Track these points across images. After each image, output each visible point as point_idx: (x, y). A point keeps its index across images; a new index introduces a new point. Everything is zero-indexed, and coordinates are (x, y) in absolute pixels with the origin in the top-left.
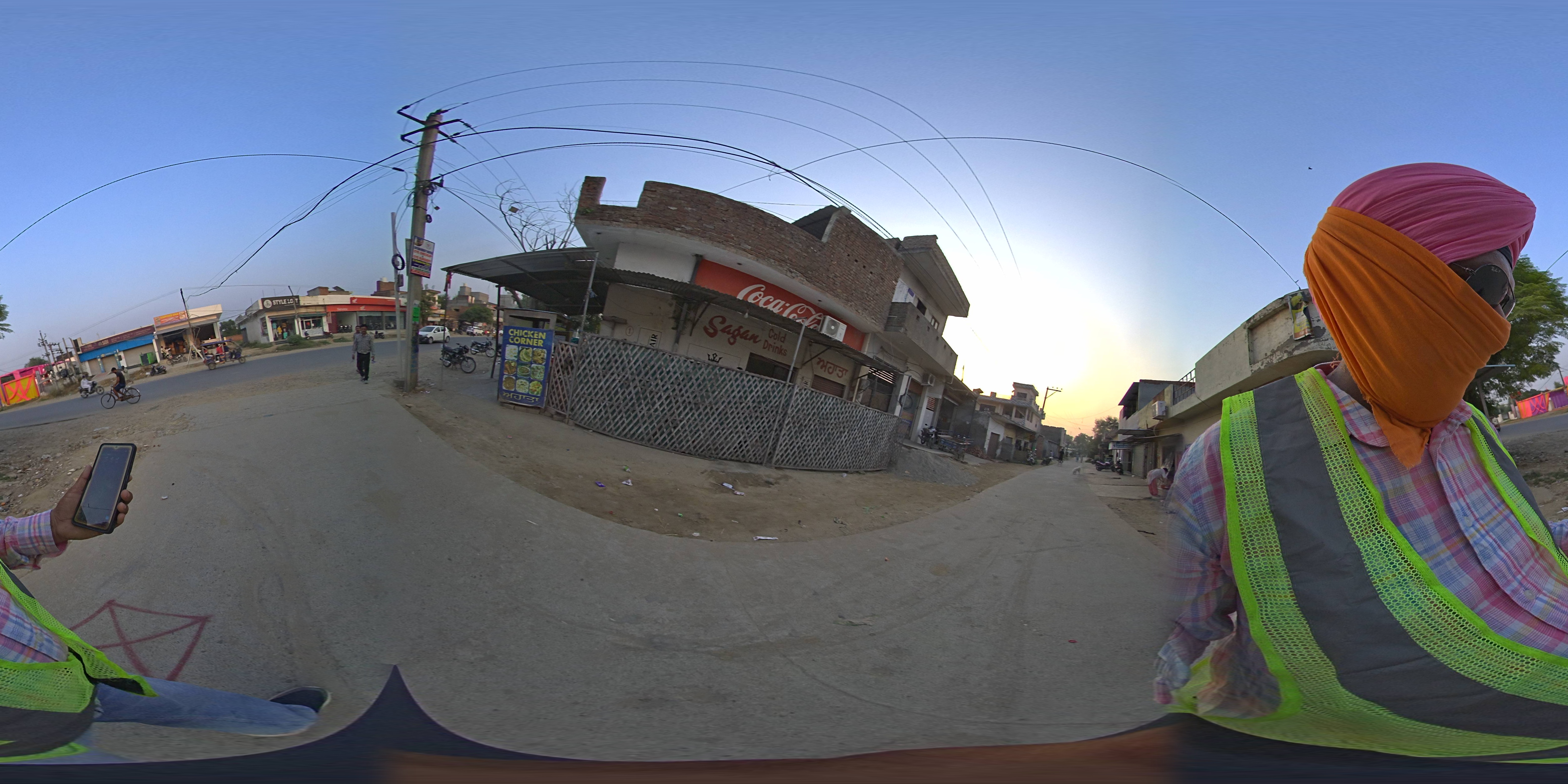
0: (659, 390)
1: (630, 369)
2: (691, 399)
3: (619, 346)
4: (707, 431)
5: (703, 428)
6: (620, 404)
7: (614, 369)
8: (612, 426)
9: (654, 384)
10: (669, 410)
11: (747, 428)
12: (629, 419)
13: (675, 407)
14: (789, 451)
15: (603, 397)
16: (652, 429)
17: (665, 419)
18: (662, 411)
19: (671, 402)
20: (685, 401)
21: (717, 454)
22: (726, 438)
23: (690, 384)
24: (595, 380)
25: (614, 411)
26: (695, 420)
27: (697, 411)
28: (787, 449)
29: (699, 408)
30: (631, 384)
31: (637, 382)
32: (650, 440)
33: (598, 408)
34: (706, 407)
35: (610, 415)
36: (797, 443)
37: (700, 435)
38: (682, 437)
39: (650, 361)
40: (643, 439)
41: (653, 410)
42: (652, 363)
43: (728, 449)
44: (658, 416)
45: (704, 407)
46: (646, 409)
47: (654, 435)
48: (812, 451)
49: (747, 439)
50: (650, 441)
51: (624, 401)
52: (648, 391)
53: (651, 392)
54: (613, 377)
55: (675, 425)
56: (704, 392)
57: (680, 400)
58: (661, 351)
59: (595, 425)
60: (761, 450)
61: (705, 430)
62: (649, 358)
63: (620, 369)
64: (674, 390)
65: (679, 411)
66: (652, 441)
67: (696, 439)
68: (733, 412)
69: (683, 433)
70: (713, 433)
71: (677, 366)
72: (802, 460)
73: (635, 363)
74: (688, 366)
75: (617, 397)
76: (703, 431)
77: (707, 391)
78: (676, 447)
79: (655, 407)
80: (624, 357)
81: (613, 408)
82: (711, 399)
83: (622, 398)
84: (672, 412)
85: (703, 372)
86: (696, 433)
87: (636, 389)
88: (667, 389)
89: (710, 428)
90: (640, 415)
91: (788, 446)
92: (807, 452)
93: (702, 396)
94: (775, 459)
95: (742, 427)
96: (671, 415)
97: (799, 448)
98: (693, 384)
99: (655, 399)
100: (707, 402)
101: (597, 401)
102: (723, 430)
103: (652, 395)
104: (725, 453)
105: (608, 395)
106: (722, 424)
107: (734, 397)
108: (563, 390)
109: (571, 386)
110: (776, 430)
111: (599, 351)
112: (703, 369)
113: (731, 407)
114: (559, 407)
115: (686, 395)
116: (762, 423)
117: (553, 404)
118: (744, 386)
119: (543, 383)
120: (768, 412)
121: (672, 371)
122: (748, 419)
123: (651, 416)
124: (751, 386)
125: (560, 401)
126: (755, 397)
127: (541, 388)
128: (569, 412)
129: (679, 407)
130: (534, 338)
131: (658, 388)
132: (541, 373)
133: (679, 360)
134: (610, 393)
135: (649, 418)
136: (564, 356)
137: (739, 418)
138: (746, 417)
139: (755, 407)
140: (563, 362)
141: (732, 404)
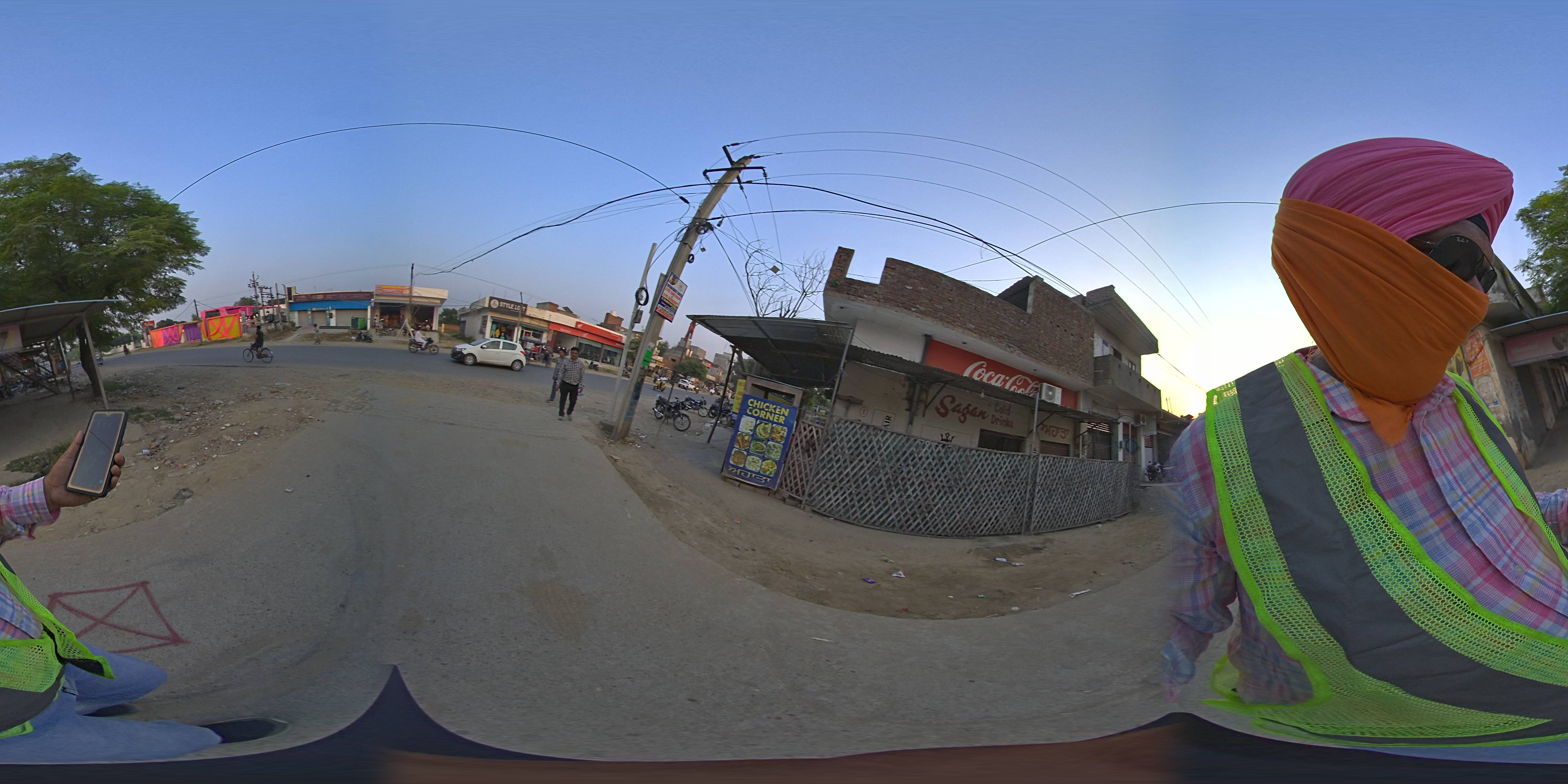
0: (912, 476)
1: (881, 455)
2: (944, 483)
3: (869, 431)
4: (962, 512)
5: (958, 510)
6: (868, 491)
7: (862, 455)
8: (858, 514)
9: (905, 470)
10: (923, 496)
11: (1001, 503)
12: (878, 507)
13: (929, 492)
14: (1044, 516)
15: (849, 484)
16: (905, 515)
17: (918, 505)
18: (915, 498)
19: (924, 487)
20: (938, 485)
21: (975, 532)
22: (982, 516)
23: (943, 468)
24: (840, 466)
25: (862, 498)
26: (950, 502)
27: (951, 493)
28: (1041, 515)
29: (953, 491)
30: (881, 471)
31: (888, 469)
33: (842, 495)
34: (960, 489)
35: (856, 503)
36: (1050, 507)
37: (956, 516)
38: (938, 521)
40: (895, 525)
41: (903, 496)
42: (904, 449)
43: (986, 526)
44: (911, 502)
45: (958, 488)
46: (897, 495)
47: (907, 521)
48: (1064, 512)
49: (1003, 513)
50: (901, 527)
51: (872, 488)
52: (900, 478)
53: (903, 479)
54: (861, 464)
55: (929, 509)
56: (957, 475)
57: (934, 485)
58: (913, 437)
59: (837, 513)
60: (1017, 520)
61: (960, 511)
62: (901, 444)
63: (869, 455)
64: (927, 475)
65: (933, 496)
66: (904, 529)
67: (952, 521)
68: (987, 491)
69: (938, 517)
70: (969, 513)
72: (1057, 522)
73: (885, 450)
75: (865, 484)
76: (959, 513)
77: (960, 473)
78: (931, 531)
79: (908, 494)
80: (874, 443)
81: (859, 496)
82: (964, 481)
83: (871, 485)
84: (925, 497)
85: (954, 456)
86: (951, 515)
87: (887, 477)
88: (920, 475)
89: (965, 509)
90: (891, 503)
91: (1042, 512)
92: (1060, 513)
93: (955, 480)
94: (1031, 527)
95: (996, 503)
97: (1052, 511)
98: (945, 469)
99: (906, 485)
100: (961, 484)
101: (841, 488)
102: (978, 508)
103: (904, 481)
104: (982, 530)
105: (855, 483)
106: (976, 503)
107: (986, 476)
108: (800, 473)
109: (811, 470)
110: (1029, 500)
111: (847, 436)
112: (955, 453)
113: (984, 486)
114: (794, 491)
115: (939, 480)
116: (1015, 496)
117: (786, 486)
118: (994, 465)
119: (778, 463)
120: (1018, 484)
121: (924, 456)
122: (1001, 494)
123: (903, 502)
124: (1000, 463)
125: (796, 484)
126: (1005, 473)
127: (775, 468)
128: (806, 497)
129: (933, 492)
130: (775, 414)
131: (910, 475)
132: (778, 452)
133: (931, 446)
134: (857, 480)
135: (901, 505)
136: (806, 436)
137: (993, 495)
138: (999, 493)
139: (1006, 482)
140: (804, 443)
141: (985, 483)
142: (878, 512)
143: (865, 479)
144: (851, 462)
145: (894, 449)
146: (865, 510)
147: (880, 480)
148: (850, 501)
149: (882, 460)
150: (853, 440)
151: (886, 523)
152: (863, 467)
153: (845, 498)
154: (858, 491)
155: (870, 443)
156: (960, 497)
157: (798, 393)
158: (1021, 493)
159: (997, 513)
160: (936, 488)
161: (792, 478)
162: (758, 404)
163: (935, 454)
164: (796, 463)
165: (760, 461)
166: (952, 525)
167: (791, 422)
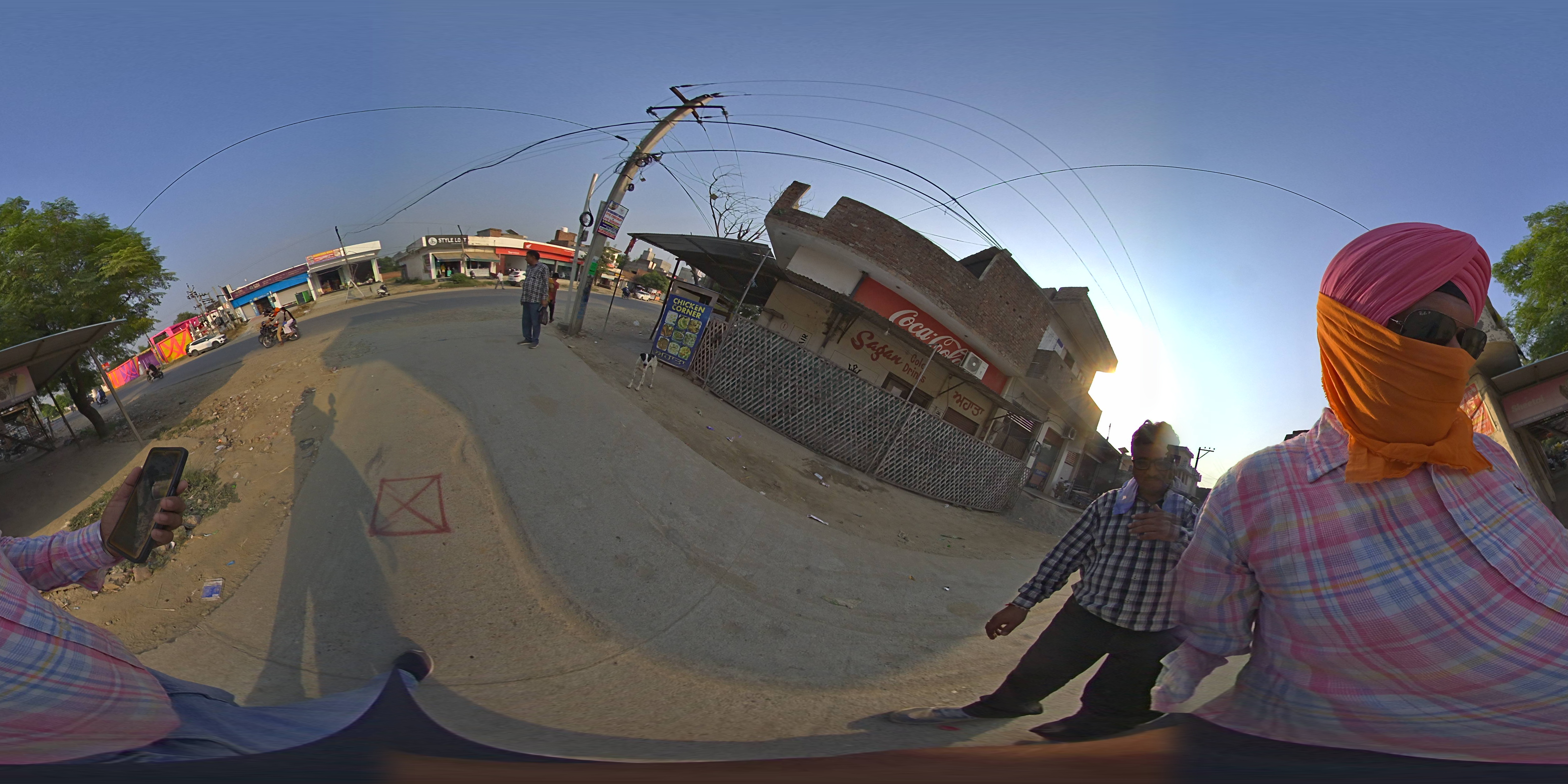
1: (768, 354)
2: (813, 393)
5: (818, 422)
6: (752, 382)
7: (754, 351)
8: (740, 399)
11: (858, 434)
12: (756, 397)
15: (739, 373)
18: (785, 397)
19: (795, 391)
20: (807, 393)
21: (825, 450)
22: (836, 437)
23: (816, 379)
24: (735, 357)
25: (745, 387)
26: (812, 412)
28: (893, 465)
29: (818, 403)
30: (765, 367)
31: (770, 367)
33: (732, 381)
34: (825, 404)
35: (741, 390)
36: (904, 461)
37: (813, 427)
38: (797, 425)
40: (763, 417)
41: (777, 394)
42: (788, 354)
43: (835, 449)
44: (781, 400)
46: (772, 392)
47: (773, 417)
48: (918, 473)
49: (856, 444)
50: (767, 420)
51: (755, 380)
52: (778, 377)
54: (751, 358)
55: (793, 412)
57: (804, 392)
59: (726, 395)
60: (867, 458)
62: (786, 349)
65: (800, 401)
67: (809, 430)
70: (825, 430)
72: (905, 480)
75: (751, 376)
76: (818, 425)
79: (781, 392)
80: (765, 343)
86: (810, 425)
87: (768, 373)
88: (795, 379)
89: (824, 424)
90: (766, 396)
91: (895, 462)
92: (912, 473)
94: (878, 471)
96: (793, 403)
97: (905, 466)
98: (818, 380)
99: (782, 385)
100: (827, 400)
101: (733, 375)
103: (781, 381)
104: (832, 451)
105: (743, 372)
108: (707, 360)
109: (715, 358)
111: (745, 333)
114: (700, 373)
115: (810, 389)
116: (874, 434)
117: (696, 369)
119: (692, 350)
122: (861, 425)
123: (775, 398)
125: (703, 368)
127: (689, 354)
128: (708, 379)
129: (801, 398)
130: (694, 310)
131: (787, 376)
132: (692, 341)
133: (811, 357)
134: (746, 370)
135: (773, 400)
136: (716, 330)
140: (713, 336)
142: (754, 401)
143: (751, 372)
144: (744, 356)
145: (780, 351)
146: (745, 397)
147: (763, 374)
148: (737, 387)
149: (768, 359)
150: (750, 337)
151: (758, 413)
152: (752, 361)
153: (734, 384)
154: (744, 379)
155: (762, 342)
156: (823, 411)
157: (714, 296)
158: (882, 432)
159: (850, 442)
160: (805, 395)
161: (701, 363)
162: (681, 302)
164: (705, 352)
165: (679, 347)
166: (807, 434)
167: (706, 318)
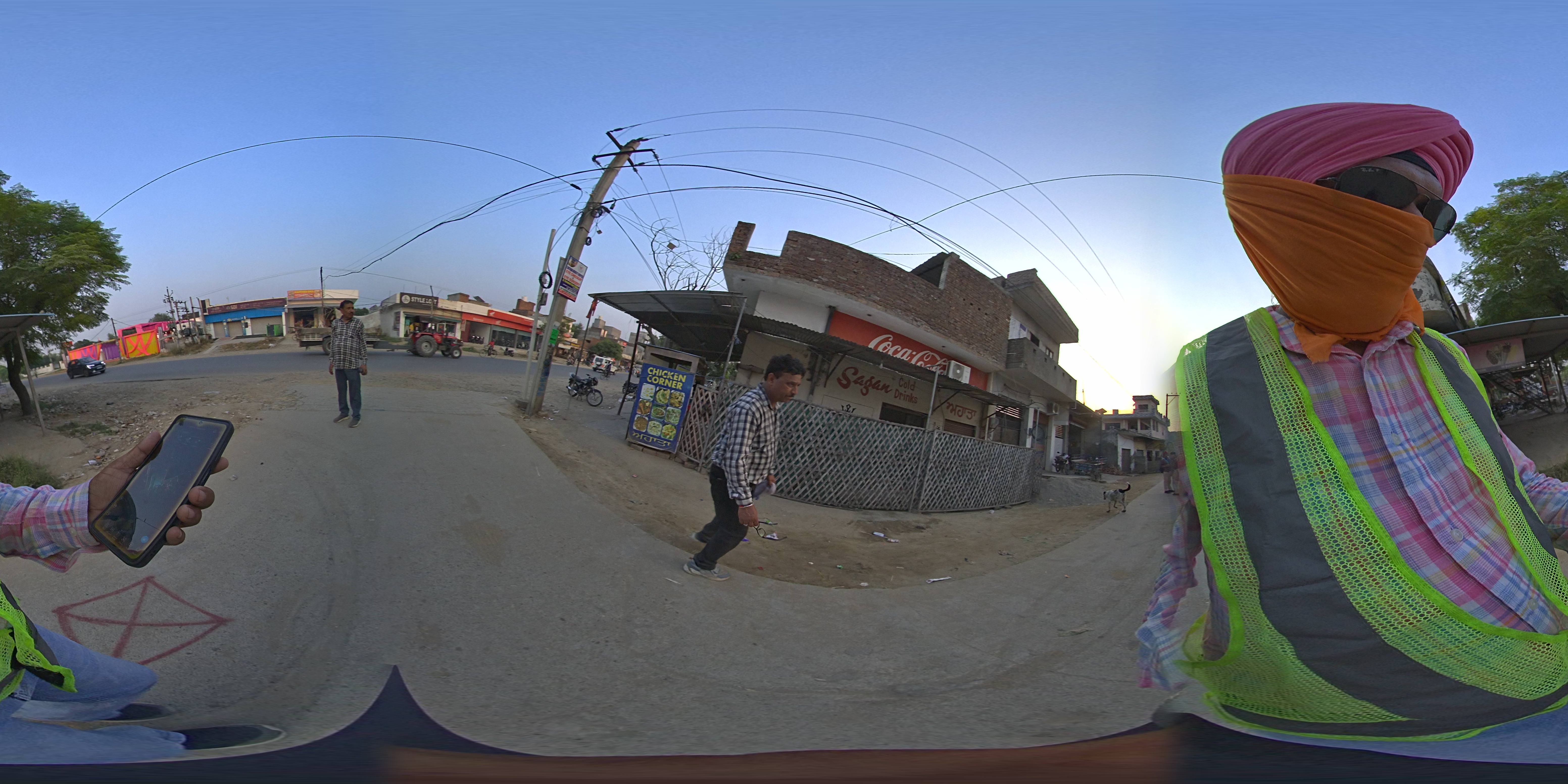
0: (801, 442)
2: (833, 451)
4: (850, 482)
5: (846, 480)
9: (795, 435)
10: (811, 462)
11: (890, 477)
13: (817, 459)
14: (934, 495)
16: (792, 481)
17: (806, 471)
18: (803, 463)
19: (812, 454)
20: (827, 453)
21: (861, 504)
22: (870, 488)
23: (832, 435)
26: (838, 471)
27: (839, 462)
28: (932, 494)
29: (841, 460)
32: (789, 492)
34: (849, 459)
36: (941, 487)
37: (843, 486)
38: (825, 489)
39: (792, 413)
40: (782, 491)
41: (793, 462)
42: (794, 415)
43: (872, 499)
44: (799, 468)
45: (846, 458)
46: (786, 461)
47: (794, 488)
48: (956, 493)
49: (891, 487)
52: (789, 443)
53: (792, 444)
55: (816, 477)
56: (846, 443)
57: (822, 452)
58: (804, 402)
60: (906, 497)
64: (816, 442)
65: (821, 463)
66: (791, 494)
67: (839, 490)
68: (875, 462)
69: (826, 485)
70: (856, 484)
71: (820, 417)
72: (948, 503)
74: (829, 419)
76: (847, 482)
77: (849, 442)
78: (817, 499)
79: (796, 459)
82: (853, 450)
84: (813, 464)
85: (845, 424)
89: (853, 479)
91: (933, 491)
92: (952, 494)
93: (845, 449)
94: (921, 505)
95: (885, 476)
96: (813, 467)
97: (943, 491)
98: (835, 436)
99: (797, 451)
102: (866, 480)
103: (794, 446)
106: (865, 475)
107: (876, 447)
108: (698, 436)
109: (707, 433)
110: (920, 476)
112: (845, 421)
113: (874, 457)
114: (692, 454)
116: (905, 471)
117: (685, 450)
118: (885, 436)
119: (677, 428)
120: (910, 459)
121: (814, 422)
122: (891, 467)
124: (892, 435)
125: (694, 448)
126: (897, 446)
127: (675, 432)
128: (702, 460)
130: (673, 380)
131: (799, 440)
132: (676, 416)
136: (702, 400)
137: (882, 467)
138: (889, 466)
139: (897, 455)
140: (701, 408)
141: (875, 454)
156: (848, 467)
157: (695, 361)
158: (912, 468)
159: (885, 487)
160: (825, 455)
161: (690, 442)
162: (657, 372)
163: (825, 421)
164: (694, 428)
165: (661, 426)
166: (838, 495)
167: (689, 388)
